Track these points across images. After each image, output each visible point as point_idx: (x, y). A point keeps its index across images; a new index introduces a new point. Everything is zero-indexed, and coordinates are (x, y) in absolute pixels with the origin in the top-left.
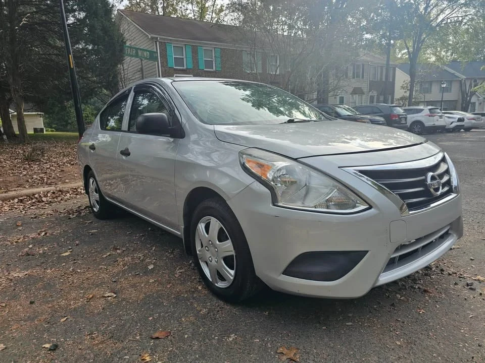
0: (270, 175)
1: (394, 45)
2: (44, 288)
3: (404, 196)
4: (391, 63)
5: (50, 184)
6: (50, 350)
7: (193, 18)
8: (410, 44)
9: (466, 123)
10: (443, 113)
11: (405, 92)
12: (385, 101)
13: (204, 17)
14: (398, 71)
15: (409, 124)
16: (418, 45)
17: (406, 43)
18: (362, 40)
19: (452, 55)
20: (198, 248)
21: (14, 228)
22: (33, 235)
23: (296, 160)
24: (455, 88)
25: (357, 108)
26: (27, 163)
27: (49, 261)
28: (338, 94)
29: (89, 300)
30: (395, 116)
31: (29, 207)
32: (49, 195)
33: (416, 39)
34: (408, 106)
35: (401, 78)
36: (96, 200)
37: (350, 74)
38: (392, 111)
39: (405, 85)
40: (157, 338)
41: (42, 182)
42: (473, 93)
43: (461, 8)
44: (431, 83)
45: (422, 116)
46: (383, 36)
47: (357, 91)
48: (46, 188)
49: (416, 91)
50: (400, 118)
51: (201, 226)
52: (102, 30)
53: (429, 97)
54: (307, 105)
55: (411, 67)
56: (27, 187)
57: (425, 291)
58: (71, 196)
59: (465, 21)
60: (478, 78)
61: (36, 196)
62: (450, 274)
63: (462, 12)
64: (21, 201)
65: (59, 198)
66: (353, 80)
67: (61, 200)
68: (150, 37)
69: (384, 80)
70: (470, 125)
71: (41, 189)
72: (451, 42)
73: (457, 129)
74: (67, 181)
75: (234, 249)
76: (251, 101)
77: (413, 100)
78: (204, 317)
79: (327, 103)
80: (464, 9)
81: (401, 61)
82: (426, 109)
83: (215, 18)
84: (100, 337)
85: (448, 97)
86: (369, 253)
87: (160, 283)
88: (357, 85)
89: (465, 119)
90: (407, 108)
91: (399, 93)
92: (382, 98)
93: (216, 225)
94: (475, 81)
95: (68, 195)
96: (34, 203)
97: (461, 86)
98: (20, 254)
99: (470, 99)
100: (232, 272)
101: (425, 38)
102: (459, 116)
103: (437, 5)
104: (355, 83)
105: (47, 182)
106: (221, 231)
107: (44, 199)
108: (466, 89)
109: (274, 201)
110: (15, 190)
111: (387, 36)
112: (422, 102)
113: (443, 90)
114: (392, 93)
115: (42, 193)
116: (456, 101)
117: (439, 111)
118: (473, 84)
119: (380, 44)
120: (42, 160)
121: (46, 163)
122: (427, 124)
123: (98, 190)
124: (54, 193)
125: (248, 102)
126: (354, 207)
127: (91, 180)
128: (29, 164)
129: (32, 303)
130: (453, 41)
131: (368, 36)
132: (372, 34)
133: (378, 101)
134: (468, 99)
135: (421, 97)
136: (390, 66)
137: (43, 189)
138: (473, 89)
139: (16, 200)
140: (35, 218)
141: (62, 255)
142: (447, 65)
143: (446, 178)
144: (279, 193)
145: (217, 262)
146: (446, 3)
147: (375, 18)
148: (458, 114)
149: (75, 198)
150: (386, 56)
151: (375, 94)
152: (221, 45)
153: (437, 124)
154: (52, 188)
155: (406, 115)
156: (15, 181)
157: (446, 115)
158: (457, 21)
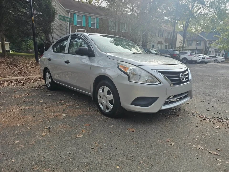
0: (128, 71)
1: (177, 23)
2: (37, 112)
3: (172, 81)
4: (175, 31)
5: (23, 76)
6: (48, 129)
7: (86, 2)
8: (184, 23)
9: (206, 60)
10: (196, 55)
11: (181, 44)
12: (172, 48)
13: (91, 2)
14: (178, 35)
15: (181, 59)
16: (188, 24)
17: (182, 22)
18: (163, 19)
19: (202, 29)
20: (98, 98)
21: (13, 92)
22: (23, 95)
23: (137, 66)
24: (202, 44)
25: (159, 50)
26: (10, 66)
27: (35, 104)
28: (151, 43)
29: (56, 116)
30: (175, 55)
31: (16, 85)
32: (24, 80)
33: (187, 20)
34: (182, 51)
35: (180, 38)
36: (49, 82)
37: (157, 35)
38: (174, 53)
39: (181, 41)
40: (86, 126)
41: (20, 74)
42: (210, 47)
43: (207, 8)
44: (192, 41)
45: (187, 56)
46: (173, 18)
47: (160, 43)
48: (22, 77)
49: (186, 44)
50: (177, 56)
51: (100, 90)
52: (45, 6)
53: (191, 47)
54: (139, 47)
55: (184, 33)
56: (13, 76)
57: (178, 115)
58: (34, 81)
59: (209, 14)
60: (213, 40)
61: (18, 80)
62: (187, 111)
63: (207, 10)
64: (12, 82)
65: (29, 82)
66: (158, 38)
67: (30, 82)
68: (66, 10)
69: (172, 38)
70: (207, 61)
71: (20, 78)
72: (202, 23)
73: (201, 63)
74: (31, 74)
75: (113, 97)
76: (114, 43)
77: (184, 48)
78: (101, 121)
79: (146, 47)
80: (208, 9)
81: (180, 30)
82: (189, 53)
83: (97, 3)
84: (65, 126)
85: (199, 48)
86: (159, 98)
87: (83, 112)
88: (160, 40)
89: (205, 58)
90: (181, 52)
91: (178, 45)
92: (170, 46)
93: (106, 89)
94: (211, 41)
95: (32, 80)
96: (18, 83)
97: (205, 44)
98: (21, 101)
99: (208, 50)
100: (112, 106)
101: (191, 21)
102: (203, 57)
103: (197, 6)
104: (159, 39)
105: (22, 74)
106: (108, 91)
107: (22, 82)
108: (207, 45)
109: (129, 80)
110: (8, 77)
111: (174, 18)
112: (188, 49)
113: (197, 45)
114: (175, 45)
115: (20, 79)
116: (203, 50)
117: (194, 54)
118: (210, 43)
119: (171, 22)
120: (17, 65)
121: (19, 66)
122: (189, 59)
123: (51, 78)
124: (26, 79)
125: (112, 43)
126: (156, 83)
127: (47, 74)
128: (11, 66)
129: (34, 116)
130: (203, 23)
131: (166, 18)
132: (167, 17)
133: (169, 48)
134: (208, 49)
135: (188, 47)
136: (175, 32)
137: (21, 77)
138: (210, 45)
139: (9, 82)
140: (21, 89)
141: (40, 102)
142: (200, 34)
143: (187, 76)
144: (131, 77)
145: (106, 103)
146: (201, 5)
147: (170, 10)
148: (202, 56)
149: (36, 82)
150: (173, 28)
151: (167, 44)
152: (99, 17)
153: (193, 59)
154: (25, 77)
155: (180, 55)
156: (7, 73)
157: (197, 56)
158: (205, 14)
